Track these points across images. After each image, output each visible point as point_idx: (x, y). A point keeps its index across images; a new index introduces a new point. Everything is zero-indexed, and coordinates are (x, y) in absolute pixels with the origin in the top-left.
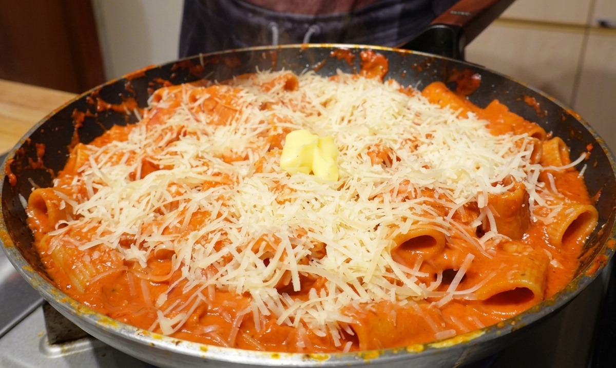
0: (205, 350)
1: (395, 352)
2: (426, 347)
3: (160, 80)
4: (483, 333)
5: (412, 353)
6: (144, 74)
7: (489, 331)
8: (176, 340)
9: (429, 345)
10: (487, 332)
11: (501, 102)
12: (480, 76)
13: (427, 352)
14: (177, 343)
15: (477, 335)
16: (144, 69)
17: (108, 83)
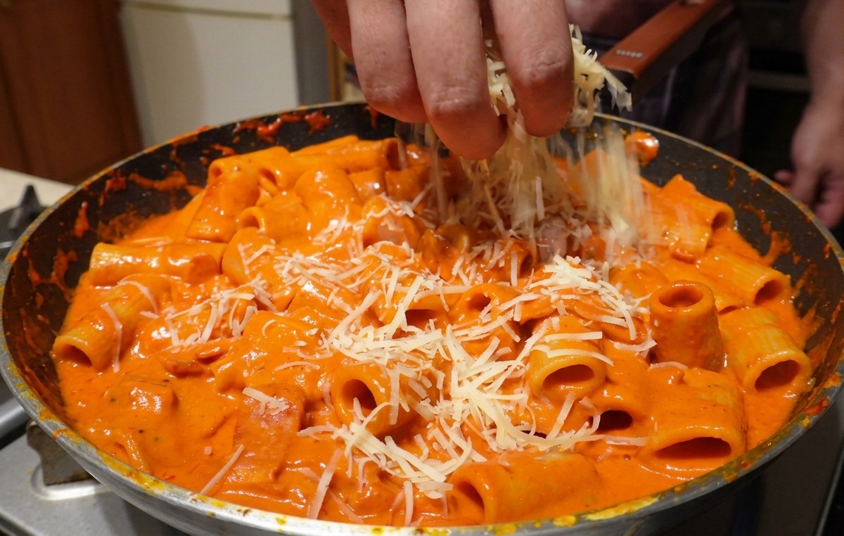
0: (283, 522)
1: (538, 525)
2: (579, 519)
3: (217, 147)
4: (655, 500)
5: (560, 527)
6: (195, 139)
7: (663, 498)
8: (244, 508)
9: (583, 516)
10: (660, 499)
11: (686, 178)
12: (656, 142)
13: (579, 526)
14: (246, 512)
15: (647, 503)
16: (195, 132)
17: (146, 151)
